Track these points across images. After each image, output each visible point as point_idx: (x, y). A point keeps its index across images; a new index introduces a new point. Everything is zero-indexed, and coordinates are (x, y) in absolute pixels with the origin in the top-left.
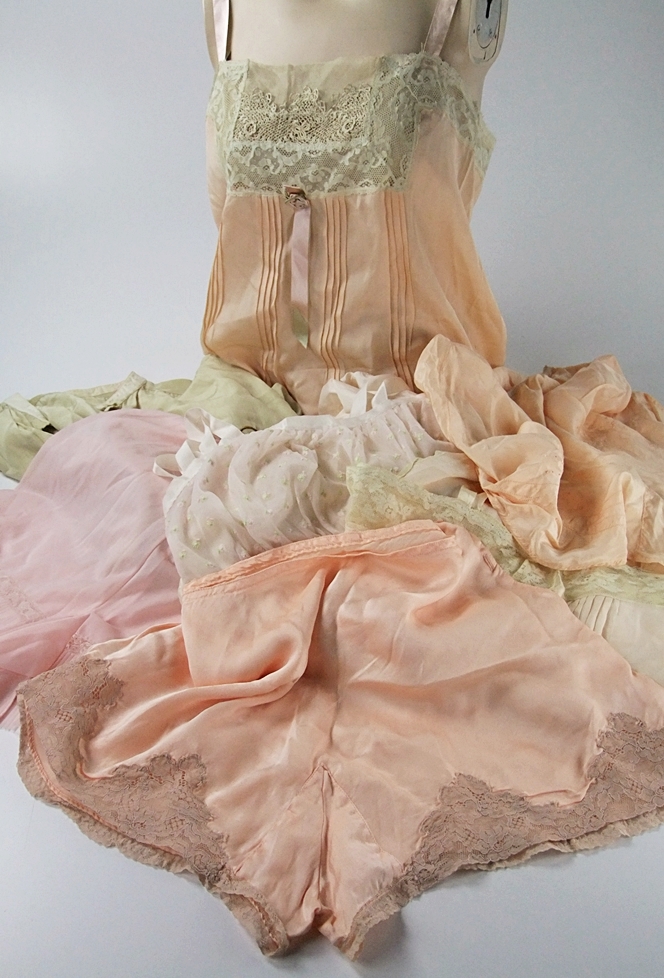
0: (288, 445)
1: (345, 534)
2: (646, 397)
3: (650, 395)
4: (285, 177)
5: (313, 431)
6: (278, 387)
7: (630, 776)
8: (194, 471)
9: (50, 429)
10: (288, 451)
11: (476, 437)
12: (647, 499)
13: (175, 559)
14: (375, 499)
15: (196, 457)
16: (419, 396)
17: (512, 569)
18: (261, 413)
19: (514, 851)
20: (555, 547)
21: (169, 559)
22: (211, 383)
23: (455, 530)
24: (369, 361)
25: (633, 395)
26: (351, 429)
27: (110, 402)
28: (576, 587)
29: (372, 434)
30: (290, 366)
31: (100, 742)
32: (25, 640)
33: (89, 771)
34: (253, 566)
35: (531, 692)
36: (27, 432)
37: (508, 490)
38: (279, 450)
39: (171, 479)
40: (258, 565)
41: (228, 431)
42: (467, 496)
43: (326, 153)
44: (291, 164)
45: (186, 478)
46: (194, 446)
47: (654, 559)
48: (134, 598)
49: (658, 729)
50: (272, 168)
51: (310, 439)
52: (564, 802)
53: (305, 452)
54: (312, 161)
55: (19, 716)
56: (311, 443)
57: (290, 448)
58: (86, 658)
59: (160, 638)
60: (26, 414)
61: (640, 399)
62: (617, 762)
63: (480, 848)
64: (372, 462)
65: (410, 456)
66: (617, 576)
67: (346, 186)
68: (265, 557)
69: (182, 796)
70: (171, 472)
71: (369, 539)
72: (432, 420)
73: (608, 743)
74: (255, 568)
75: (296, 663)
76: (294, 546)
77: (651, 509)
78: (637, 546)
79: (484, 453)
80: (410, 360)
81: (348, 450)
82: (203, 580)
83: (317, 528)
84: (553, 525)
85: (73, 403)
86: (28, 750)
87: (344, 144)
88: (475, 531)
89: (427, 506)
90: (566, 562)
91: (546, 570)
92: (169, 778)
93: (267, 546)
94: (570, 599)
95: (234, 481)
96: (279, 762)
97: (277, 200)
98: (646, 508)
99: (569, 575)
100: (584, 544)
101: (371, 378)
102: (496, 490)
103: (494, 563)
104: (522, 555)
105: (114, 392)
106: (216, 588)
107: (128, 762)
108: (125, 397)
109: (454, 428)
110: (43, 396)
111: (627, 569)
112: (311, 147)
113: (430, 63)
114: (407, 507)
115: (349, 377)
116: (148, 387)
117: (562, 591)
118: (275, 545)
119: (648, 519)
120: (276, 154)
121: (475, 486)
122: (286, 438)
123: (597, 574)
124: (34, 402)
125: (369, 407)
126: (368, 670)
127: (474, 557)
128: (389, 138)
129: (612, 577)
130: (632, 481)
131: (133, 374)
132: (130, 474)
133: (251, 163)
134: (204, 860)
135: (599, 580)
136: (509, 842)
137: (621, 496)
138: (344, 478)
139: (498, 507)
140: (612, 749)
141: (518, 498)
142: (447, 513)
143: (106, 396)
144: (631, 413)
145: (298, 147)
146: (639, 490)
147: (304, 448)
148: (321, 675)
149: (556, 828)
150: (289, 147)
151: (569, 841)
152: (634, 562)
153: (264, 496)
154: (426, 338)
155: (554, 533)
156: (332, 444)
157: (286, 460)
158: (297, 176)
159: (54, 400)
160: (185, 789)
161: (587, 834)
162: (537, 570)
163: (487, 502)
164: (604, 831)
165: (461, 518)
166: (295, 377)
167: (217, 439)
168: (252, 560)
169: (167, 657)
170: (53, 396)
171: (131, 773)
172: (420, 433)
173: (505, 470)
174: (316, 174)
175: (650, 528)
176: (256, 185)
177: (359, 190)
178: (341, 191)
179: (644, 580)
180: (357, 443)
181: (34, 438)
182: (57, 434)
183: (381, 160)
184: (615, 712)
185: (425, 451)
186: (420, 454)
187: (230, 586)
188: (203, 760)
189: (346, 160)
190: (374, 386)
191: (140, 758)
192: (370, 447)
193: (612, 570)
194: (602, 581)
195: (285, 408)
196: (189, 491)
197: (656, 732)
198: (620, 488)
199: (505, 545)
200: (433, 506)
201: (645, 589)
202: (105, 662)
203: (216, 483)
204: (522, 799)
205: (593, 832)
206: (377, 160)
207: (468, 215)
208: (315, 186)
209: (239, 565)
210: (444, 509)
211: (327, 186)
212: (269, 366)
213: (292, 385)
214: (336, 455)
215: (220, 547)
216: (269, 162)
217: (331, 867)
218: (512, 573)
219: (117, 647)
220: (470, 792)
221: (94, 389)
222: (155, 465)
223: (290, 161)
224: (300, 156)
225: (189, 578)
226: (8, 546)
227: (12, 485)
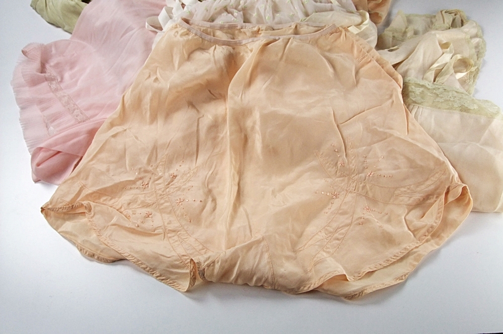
0: (226, 9)
10: (225, 14)
15: (171, 18)
32: (76, 135)
38: (220, 13)
39: (157, 33)
41: (190, 1)
45: (165, 32)
46: (169, 11)
51: (239, 4)
53: (235, 14)
56: (240, 7)
57: (226, 11)
64: (276, 20)
65: (300, 15)
70: (156, 28)
81: (262, 11)
122: (224, 5)
132: (133, 30)
147: (235, 11)
156: (252, 7)
167: (183, 5)
180: (268, 7)
181: (77, 6)
182: (90, 4)
214: (255, 15)
222: (147, 24)
226: (67, 76)
227: (68, 36)
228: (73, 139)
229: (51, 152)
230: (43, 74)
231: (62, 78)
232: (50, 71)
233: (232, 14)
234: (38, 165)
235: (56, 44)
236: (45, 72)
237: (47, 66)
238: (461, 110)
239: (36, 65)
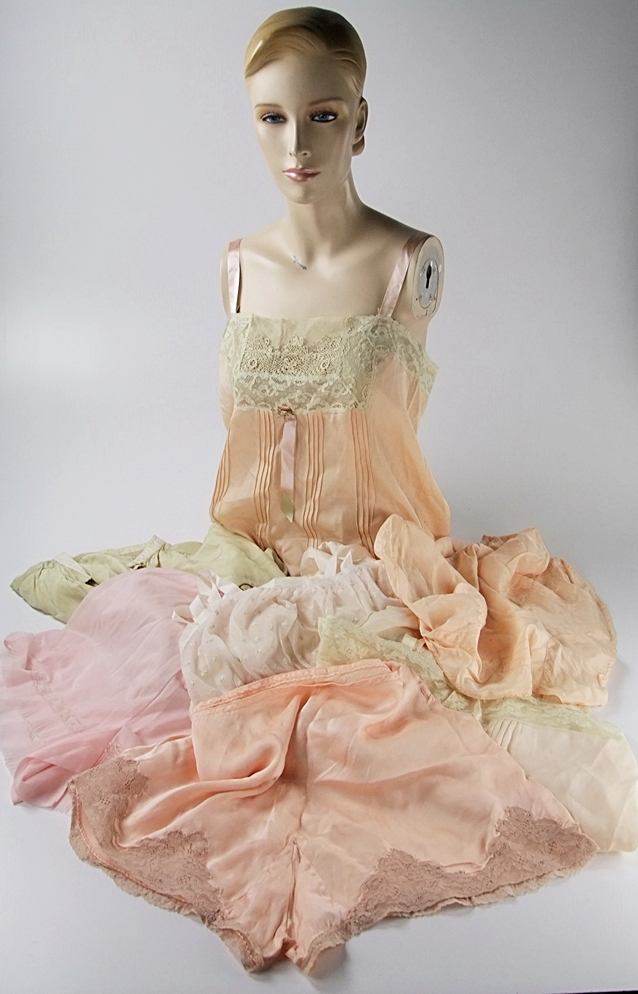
0: (275, 600)
1: (317, 668)
2: (562, 562)
3: (565, 561)
4: (278, 399)
5: (295, 589)
6: (269, 551)
7: (519, 853)
8: (203, 619)
9: (91, 582)
10: (275, 605)
11: (420, 595)
12: (550, 645)
13: (187, 686)
14: (338, 642)
15: (205, 607)
16: (377, 562)
17: (443, 698)
18: (256, 572)
19: (430, 904)
20: (477, 681)
21: (182, 686)
22: (217, 547)
23: (399, 667)
24: (340, 533)
25: (551, 560)
26: (324, 588)
27: (139, 561)
28: (491, 713)
29: (340, 591)
30: (279, 536)
31: (130, 821)
32: (75, 745)
33: (121, 841)
34: (246, 692)
35: (449, 790)
36: (75, 585)
37: (441, 637)
38: (268, 604)
39: (186, 625)
40: (249, 691)
41: (230, 588)
42: (409, 641)
43: (308, 383)
44: (282, 390)
45: (197, 624)
46: (204, 599)
47: (551, 692)
48: (154, 716)
49: (541, 818)
50: (268, 391)
51: (292, 595)
52: (468, 870)
53: (288, 606)
54: (298, 388)
55: (71, 801)
56: (293, 598)
57: (276, 602)
58: (121, 759)
59: (176, 745)
60: (72, 570)
61: (557, 564)
62: (509, 843)
63: (404, 901)
64: (338, 614)
65: (368, 610)
66: (523, 705)
67: (322, 407)
68: (255, 685)
69: (190, 860)
70: (185, 619)
71: (334, 673)
72: (386, 581)
73: (504, 828)
74: (247, 694)
75: (276, 766)
76: (277, 677)
77: (552, 654)
78: (541, 682)
79: (422, 609)
80: (372, 533)
81: (321, 604)
82: (208, 702)
83: (295, 664)
84: (474, 665)
85: (109, 562)
86: (77, 826)
87: (321, 377)
88: (415, 669)
89: (379, 649)
90: (484, 693)
91: (470, 700)
92: (180, 848)
93: (256, 677)
94: (485, 722)
95: (233, 627)
96: (261, 838)
97: (271, 414)
98: (548, 653)
99: (486, 704)
100: (499, 680)
101: (342, 547)
102: (432, 637)
103: (429, 693)
104: (451, 688)
105: (141, 551)
106: (218, 709)
107: (151, 836)
108: (148, 557)
109: (402, 589)
110: (85, 555)
111: (532, 699)
112: (297, 378)
113: (385, 322)
114: (363, 649)
115: (324, 545)
116: (166, 548)
117: (479, 715)
118: (263, 677)
119: (550, 661)
120: (271, 382)
121: (416, 634)
122: (274, 595)
123: (508, 703)
124: (77, 560)
125: (338, 570)
126: (330, 772)
127: (413, 687)
128: (354, 375)
129: (519, 706)
130: (537, 632)
131: (155, 537)
132: (154, 620)
133: (253, 387)
134: (205, 905)
135: (509, 708)
136: (426, 897)
137: (527, 644)
138: (316, 626)
139: (433, 650)
140: (507, 833)
141: (448, 643)
142: (394, 654)
143: (134, 555)
144: (549, 576)
145: (287, 378)
146: (543, 639)
147: (287, 602)
148: (294, 775)
149: (461, 889)
150: (281, 378)
151: (470, 898)
152: (538, 694)
153: (256, 639)
154: (385, 517)
155: (476, 671)
156: (308, 599)
157: (273, 611)
158: (287, 398)
159: (93, 559)
160: (192, 856)
161: (484, 894)
162: (463, 699)
163: (425, 645)
164: (497, 892)
165: (404, 658)
166: (283, 544)
167: (222, 594)
168: (245, 688)
169: (180, 760)
170: (93, 555)
171: (152, 844)
172: (376, 591)
173: (438, 622)
174: (301, 397)
175: (551, 668)
176: (256, 403)
177: (332, 410)
178: (319, 410)
179: (545, 708)
180: (328, 599)
181: (80, 589)
182: (97, 587)
183: (348, 390)
184: (511, 806)
185: (379, 606)
186: (375, 609)
187: (229, 707)
188: (206, 836)
189: (322, 389)
190: (343, 553)
191: (160, 833)
192: (337, 602)
193: (521, 700)
194: (511, 707)
195: (275, 569)
196: (200, 634)
197: (540, 821)
198: (527, 637)
199: (438, 679)
200: (384, 649)
201: (544, 715)
202: (135, 762)
203: (220, 628)
204: (439, 868)
205: (488, 893)
206: (345, 390)
207: (416, 429)
208: (300, 405)
209: (235, 691)
210: (392, 651)
211: (308, 406)
212: (263, 534)
213: (280, 550)
214: (311, 608)
215: (222, 678)
216: (266, 388)
217: (296, 912)
218: (443, 701)
219: (143, 752)
220: (400, 862)
221: (123, 549)
223: (282, 388)
224: (289, 384)
225: (198, 700)
226: (58, 674)
227: (61, 626)
228: (70, 750)
229: (42, 765)
230: (28, 672)
231: (52, 678)
232: (38, 667)
233: (284, 606)
234: (24, 779)
235: (46, 634)
236: (30, 669)
237: (34, 662)
238: (571, 729)
239: (22, 659)
